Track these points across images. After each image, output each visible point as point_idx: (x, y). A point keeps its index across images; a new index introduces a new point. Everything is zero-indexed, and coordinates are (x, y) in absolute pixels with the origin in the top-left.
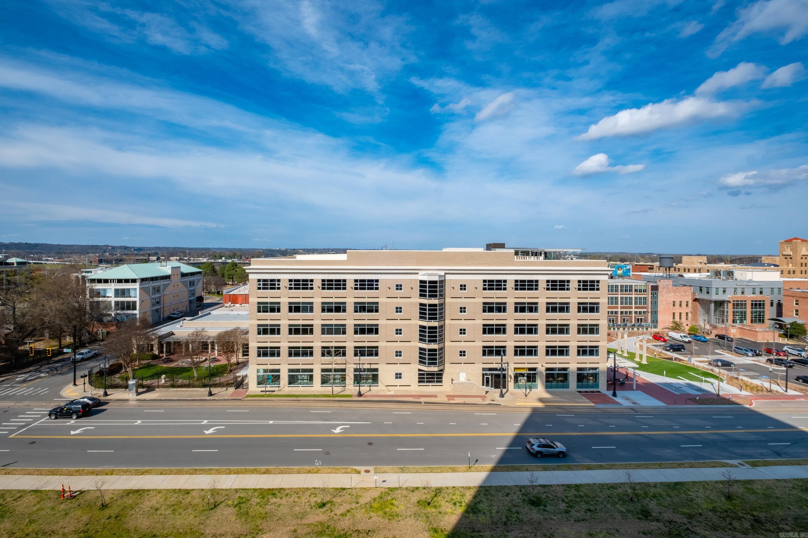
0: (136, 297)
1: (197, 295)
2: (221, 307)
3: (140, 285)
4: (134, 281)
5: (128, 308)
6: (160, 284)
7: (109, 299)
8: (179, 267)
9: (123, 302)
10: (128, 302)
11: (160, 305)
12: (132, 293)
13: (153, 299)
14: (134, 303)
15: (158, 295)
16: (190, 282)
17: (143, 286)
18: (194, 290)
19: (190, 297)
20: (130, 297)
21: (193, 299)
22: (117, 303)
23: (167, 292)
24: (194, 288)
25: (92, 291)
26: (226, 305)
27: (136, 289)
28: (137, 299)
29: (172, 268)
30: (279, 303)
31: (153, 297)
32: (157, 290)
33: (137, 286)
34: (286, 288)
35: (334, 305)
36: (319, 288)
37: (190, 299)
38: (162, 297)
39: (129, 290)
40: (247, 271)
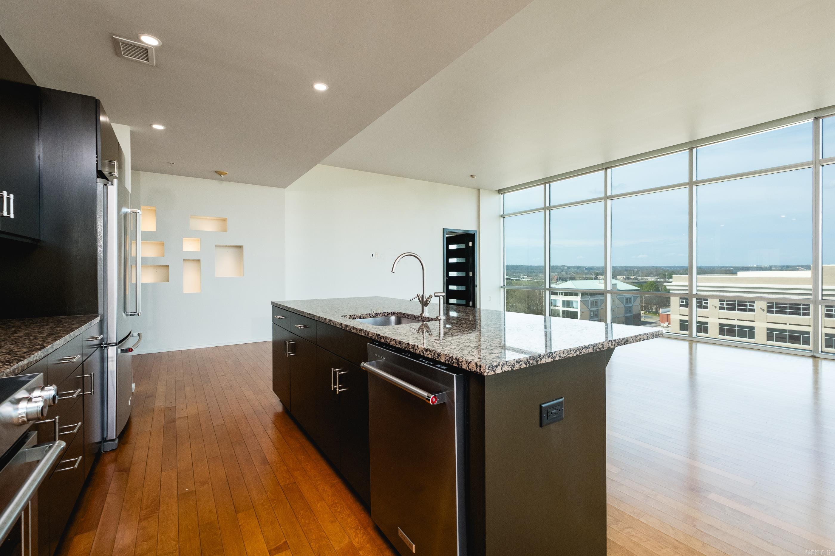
0: (578, 308)
1: (635, 311)
3: (581, 298)
4: (576, 295)
5: (572, 317)
6: (598, 298)
7: (557, 308)
8: (615, 285)
9: (568, 312)
10: (572, 312)
11: (598, 318)
12: (575, 305)
13: (591, 311)
14: (576, 313)
15: (595, 309)
16: (627, 299)
17: (583, 299)
18: (631, 307)
19: (626, 313)
20: (573, 308)
21: (629, 316)
22: (564, 312)
24: (631, 305)
26: (662, 324)
27: (577, 301)
28: (578, 310)
29: (612, 285)
30: (707, 323)
31: (591, 309)
32: (595, 303)
33: (578, 299)
34: (716, 307)
35: (788, 334)
36: (763, 310)
37: (626, 315)
38: (599, 311)
39: (572, 302)
40: (668, 288)
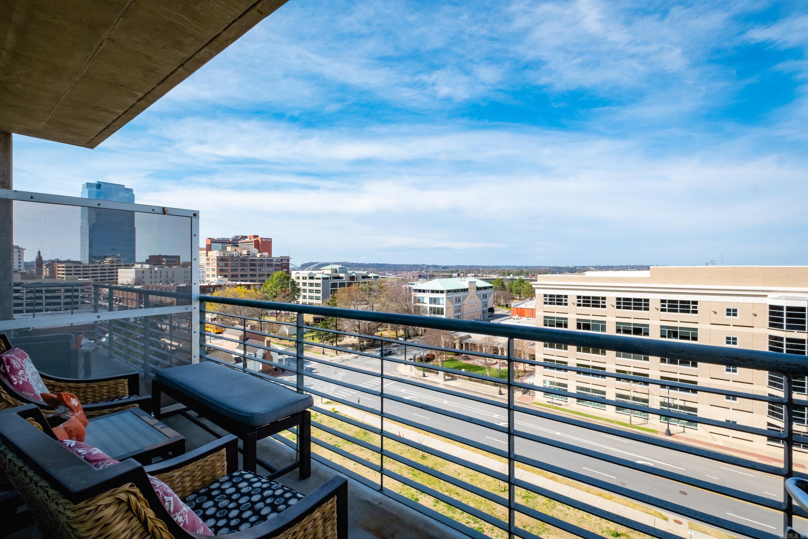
0: (443, 305)
1: (489, 306)
2: (510, 318)
3: (447, 295)
4: (442, 292)
5: (438, 313)
6: (460, 295)
7: (425, 305)
8: (475, 282)
9: (434, 308)
10: (438, 308)
11: (461, 312)
12: (441, 301)
13: (455, 307)
14: (442, 309)
15: (459, 304)
16: (483, 295)
17: (448, 296)
18: (487, 302)
19: (483, 308)
20: (439, 304)
21: (486, 310)
22: (431, 309)
23: (465, 302)
24: (487, 300)
25: (415, 298)
26: (514, 317)
27: (443, 298)
28: (444, 307)
29: (470, 282)
30: (566, 319)
31: (455, 305)
32: (458, 300)
33: (444, 295)
34: (574, 304)
35: (632, 327)
36: (613, 306)
37: (483, 309)
38: (462, 306)
39: (439, 298)
40: (533, 286)
